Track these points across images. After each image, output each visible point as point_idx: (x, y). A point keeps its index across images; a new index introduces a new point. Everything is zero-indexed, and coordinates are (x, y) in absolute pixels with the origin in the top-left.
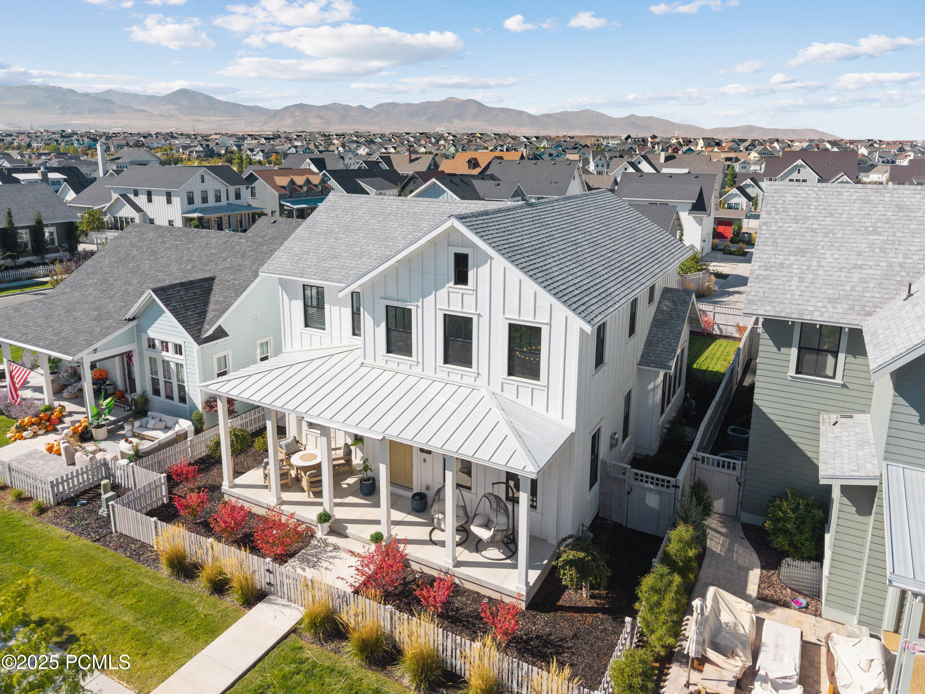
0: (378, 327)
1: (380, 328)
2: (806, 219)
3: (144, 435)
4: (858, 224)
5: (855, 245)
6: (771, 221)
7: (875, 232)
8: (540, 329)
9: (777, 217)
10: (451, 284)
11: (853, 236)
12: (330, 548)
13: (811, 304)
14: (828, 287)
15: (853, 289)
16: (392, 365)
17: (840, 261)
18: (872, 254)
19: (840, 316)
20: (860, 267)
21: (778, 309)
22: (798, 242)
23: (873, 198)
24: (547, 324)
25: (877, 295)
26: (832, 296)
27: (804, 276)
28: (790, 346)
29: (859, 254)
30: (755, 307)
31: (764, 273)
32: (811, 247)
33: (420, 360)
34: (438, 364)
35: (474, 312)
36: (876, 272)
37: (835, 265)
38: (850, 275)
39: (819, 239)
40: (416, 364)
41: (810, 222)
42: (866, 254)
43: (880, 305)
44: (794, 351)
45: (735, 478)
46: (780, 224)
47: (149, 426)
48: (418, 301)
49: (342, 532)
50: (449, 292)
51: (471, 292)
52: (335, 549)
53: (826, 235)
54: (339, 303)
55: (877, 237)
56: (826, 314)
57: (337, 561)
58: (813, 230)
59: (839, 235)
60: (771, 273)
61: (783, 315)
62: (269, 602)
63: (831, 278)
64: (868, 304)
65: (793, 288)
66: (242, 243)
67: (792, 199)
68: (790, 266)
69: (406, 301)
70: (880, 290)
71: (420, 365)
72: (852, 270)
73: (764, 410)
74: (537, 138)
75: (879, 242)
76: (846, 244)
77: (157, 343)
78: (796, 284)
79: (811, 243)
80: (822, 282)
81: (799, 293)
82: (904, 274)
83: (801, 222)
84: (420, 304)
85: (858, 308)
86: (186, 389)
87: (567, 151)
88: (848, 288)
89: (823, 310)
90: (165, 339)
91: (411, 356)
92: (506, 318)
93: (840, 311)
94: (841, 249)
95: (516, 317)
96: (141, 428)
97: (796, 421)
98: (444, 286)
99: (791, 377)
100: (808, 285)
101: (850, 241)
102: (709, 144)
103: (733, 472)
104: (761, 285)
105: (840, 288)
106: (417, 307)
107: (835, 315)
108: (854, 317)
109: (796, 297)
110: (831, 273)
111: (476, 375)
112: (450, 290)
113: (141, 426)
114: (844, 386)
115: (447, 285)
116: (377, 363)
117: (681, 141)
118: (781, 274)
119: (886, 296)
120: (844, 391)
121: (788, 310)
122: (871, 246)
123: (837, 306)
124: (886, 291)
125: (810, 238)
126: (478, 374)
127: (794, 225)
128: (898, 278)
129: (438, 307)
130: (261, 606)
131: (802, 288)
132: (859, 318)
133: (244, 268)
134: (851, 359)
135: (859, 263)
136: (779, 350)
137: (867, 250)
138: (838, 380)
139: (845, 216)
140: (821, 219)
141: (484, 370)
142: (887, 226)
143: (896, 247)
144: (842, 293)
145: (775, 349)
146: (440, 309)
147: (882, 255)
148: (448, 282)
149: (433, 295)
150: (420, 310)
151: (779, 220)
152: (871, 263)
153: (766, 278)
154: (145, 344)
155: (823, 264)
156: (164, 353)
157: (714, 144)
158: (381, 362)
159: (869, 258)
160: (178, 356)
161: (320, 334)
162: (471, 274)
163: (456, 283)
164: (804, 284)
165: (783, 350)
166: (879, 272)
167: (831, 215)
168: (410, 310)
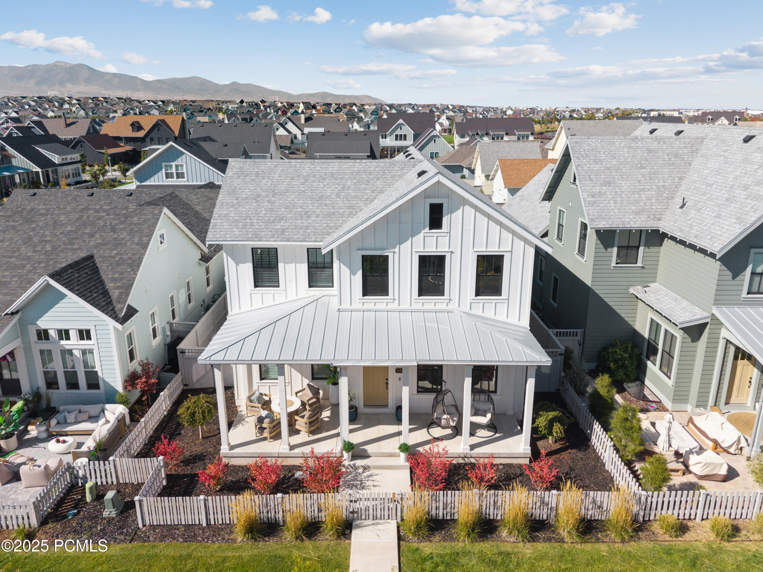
0: (354, 275)
1: (357, 275)
2: (601, 161)
3: (66, 432)
4: (631, 163)
5: (635, 176)
6: (582, 163)
7: (642, 167)
8: (503, 256)
9: (584, 160)
10: (427, 230)
11: (631, 171)
12: (360, 471)
13: (626, 217)
14: (632, 205)
15: (645, 204)
16: (370, 306)
17: (631, 187)
18: (646, 181)
19: (645, 223)
20: (643, 190)
21: (610, 223)
22: (603, 177)
23: (632, 145)
24: (510, 251)
25: (659, 207)
26: (636, 211)
27: (615, 199)
28: (613, 246)
29: (639, 182)
30: (596, 223)
31: (592, 199)
32: (612, 180)
33: (396, 297)
34: (413, 298)
35: (447, 250)
36: (653, 193)
37: (629, 190)
38: (640, 196)
39: (614, 174)
40: (392, 301)
41: (604, 163)
42: (643, 182)
43: (663, 213)
44: (615, 250)
45: (577, 341)
46: (588, 166)
47: (69, 421)
48: (395, 247)
49: (364, 454)
50: (424, 237)
51: (445, 234)
52: (365, 469)
53: (617, 171)
54: (294, 260)
55: (645, 170)
56: (637, 223)
57: (375, 478)
58: (608, 168)
59: (624, 171)
60: (596, 199)
61: (614, 226)
62: (358, 527)
63: (631, 199)
64: (657, 213)
65: (613, 208)
66: (103, 216)
67: (588, 148)
68: (605, 193)
69: (384, 249)
70: (659, 204)
71: (397, 302)
72: (640, 193)
73: (597, 291)
74: (163, 102)
75: (647, 173)
76: (630, 176)
77: (52, 333)
78: (614, 205)
79: (611, 177)
80: (627, 202)
81: (617, 211)
82: (667, 192)
83: (599, 163)
84: (397, 250)
85: (652, 217)
86: (100, 374)
87: (195, 114)
88: (642, 204)
89: (634, 220)
90: (63, 326)
91: (388, 295)
92: (476, 252)
93: (644, 219)
94: (629, 179)
95: (484, 249)
96: (59, 425)
97: (615, 295)
98: (420, 232)
99: (614, 267)
100: (620, 205)
101: (632, 174)
102: (307, 107)
103: (575, 338)
104: (594, 208)
105: (638, 205)
106: (394, 252)
107: (642, 223)
108: (653, 222)
109: (617, 214)
110: (629, 195)
111: (448, 301)
112: (426, 235)
113: (58, 423)
114: (643, 268)
115: (423, 231)
116: (354, 307)
117: (286, 104)
118: (602, 199)
119: (664, 207)
120: (643, 271)
121: (616, 223)
122: (643, 176)
123: (641, 216)
124: (662, 204)
125: (608, 174)
126: (450, 300)
127: (596, 166)
128: (666, 195)
129: (414, 250)
130: (355, 533)
131: (618, 207)
132: (655, 222)
133: (123, 242)
134: (647, 250)
135: (642, 187)
136: (606, 250)
137: (643, 179)
138: (639, 264)
139: (622, 157)
140: (610, 160)
141: (455, 297)
142: (647, 162)
143: (657, 176)
144: (640, 208)
145: (604, 250)
146: (416, 252)
147: (652, 181)
148: (424, 229)
149: (409, 241)
150: (397, 256)
151: (586, 163)
152: (648, 187)
153: (594, 203)
154: (34, 336)
155: (623, 190)
156: (63, 342)
157: (311, 107)
158: (357, 305)
159: (646, 184)
160: (85, 342)
161: (272, 292)
162: (445, 220)
163: (430, 229)
164: (618, 204)
165: (609, 250)
166: (654, 193)
167: (614, 158)
168: (387, 256)
